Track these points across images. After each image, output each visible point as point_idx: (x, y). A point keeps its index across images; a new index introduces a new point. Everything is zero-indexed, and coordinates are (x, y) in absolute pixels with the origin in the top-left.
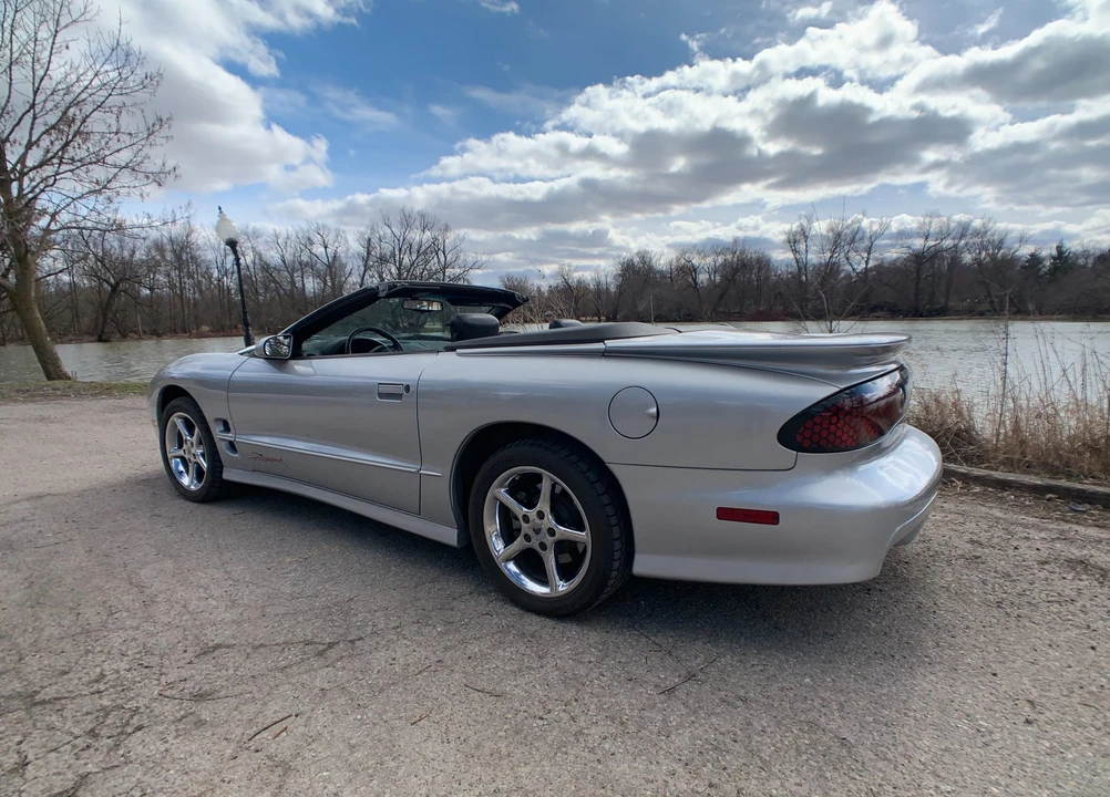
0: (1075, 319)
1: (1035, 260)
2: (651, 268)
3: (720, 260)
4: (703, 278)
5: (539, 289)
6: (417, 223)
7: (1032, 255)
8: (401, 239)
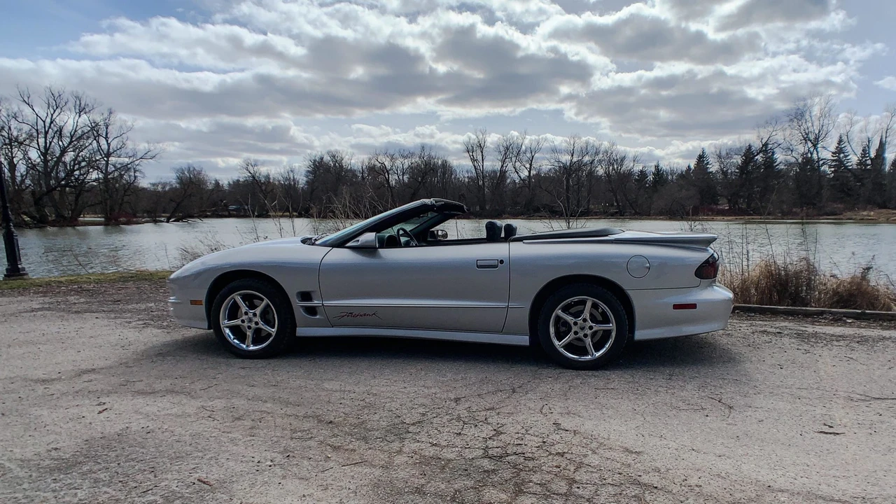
0: (670, 219)
1: (643, 174)
2: (341, 166)
3: (407, 163)
4: (393, 179)
5: (217, 184)
6: (71, 105)
7: (641, 171)
8: (48, 120)
